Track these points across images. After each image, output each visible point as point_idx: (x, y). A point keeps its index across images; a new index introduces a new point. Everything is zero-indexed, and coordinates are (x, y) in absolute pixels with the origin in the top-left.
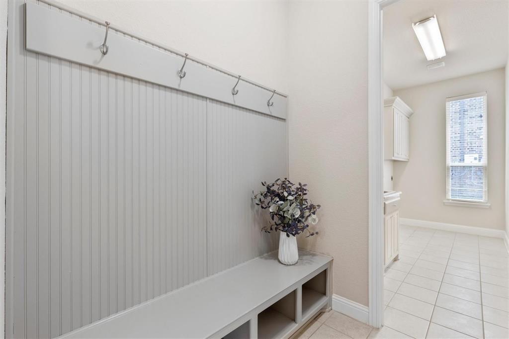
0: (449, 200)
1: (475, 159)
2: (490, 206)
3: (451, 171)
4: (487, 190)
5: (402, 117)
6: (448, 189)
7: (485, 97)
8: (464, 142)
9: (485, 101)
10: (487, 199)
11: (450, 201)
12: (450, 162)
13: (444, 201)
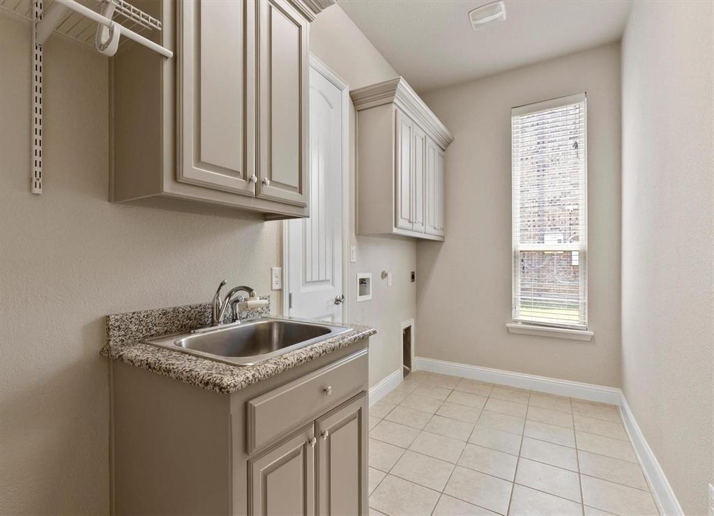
0: (516, 322)
1: (559, 241)
2: (593, 337)
3: (520, 261)
4: (586, 301)
5: (434, 150)
6: (515, 299)
7: (583, 106)
8: (543, 215)
9: (584, 114)
10: (587, 321)
11: (520, 325)
12: (519, 245)
13: (508, 325)
